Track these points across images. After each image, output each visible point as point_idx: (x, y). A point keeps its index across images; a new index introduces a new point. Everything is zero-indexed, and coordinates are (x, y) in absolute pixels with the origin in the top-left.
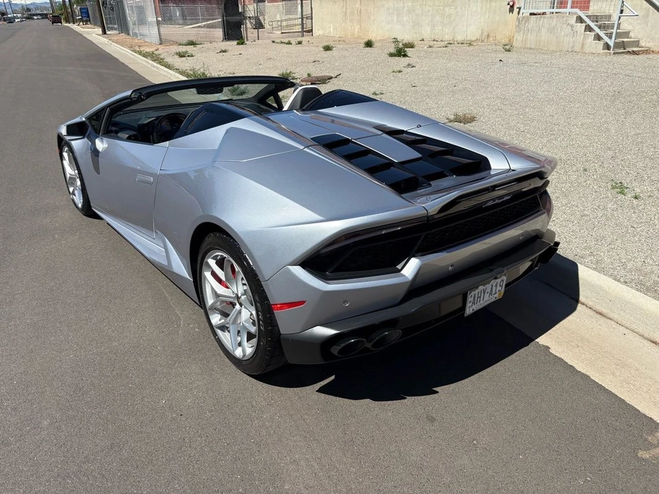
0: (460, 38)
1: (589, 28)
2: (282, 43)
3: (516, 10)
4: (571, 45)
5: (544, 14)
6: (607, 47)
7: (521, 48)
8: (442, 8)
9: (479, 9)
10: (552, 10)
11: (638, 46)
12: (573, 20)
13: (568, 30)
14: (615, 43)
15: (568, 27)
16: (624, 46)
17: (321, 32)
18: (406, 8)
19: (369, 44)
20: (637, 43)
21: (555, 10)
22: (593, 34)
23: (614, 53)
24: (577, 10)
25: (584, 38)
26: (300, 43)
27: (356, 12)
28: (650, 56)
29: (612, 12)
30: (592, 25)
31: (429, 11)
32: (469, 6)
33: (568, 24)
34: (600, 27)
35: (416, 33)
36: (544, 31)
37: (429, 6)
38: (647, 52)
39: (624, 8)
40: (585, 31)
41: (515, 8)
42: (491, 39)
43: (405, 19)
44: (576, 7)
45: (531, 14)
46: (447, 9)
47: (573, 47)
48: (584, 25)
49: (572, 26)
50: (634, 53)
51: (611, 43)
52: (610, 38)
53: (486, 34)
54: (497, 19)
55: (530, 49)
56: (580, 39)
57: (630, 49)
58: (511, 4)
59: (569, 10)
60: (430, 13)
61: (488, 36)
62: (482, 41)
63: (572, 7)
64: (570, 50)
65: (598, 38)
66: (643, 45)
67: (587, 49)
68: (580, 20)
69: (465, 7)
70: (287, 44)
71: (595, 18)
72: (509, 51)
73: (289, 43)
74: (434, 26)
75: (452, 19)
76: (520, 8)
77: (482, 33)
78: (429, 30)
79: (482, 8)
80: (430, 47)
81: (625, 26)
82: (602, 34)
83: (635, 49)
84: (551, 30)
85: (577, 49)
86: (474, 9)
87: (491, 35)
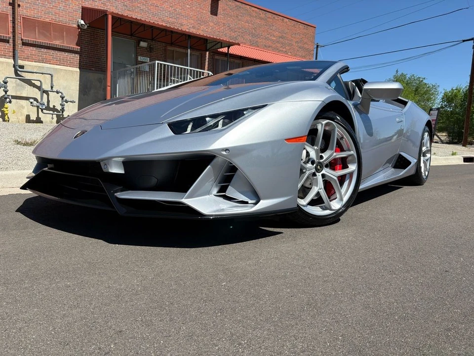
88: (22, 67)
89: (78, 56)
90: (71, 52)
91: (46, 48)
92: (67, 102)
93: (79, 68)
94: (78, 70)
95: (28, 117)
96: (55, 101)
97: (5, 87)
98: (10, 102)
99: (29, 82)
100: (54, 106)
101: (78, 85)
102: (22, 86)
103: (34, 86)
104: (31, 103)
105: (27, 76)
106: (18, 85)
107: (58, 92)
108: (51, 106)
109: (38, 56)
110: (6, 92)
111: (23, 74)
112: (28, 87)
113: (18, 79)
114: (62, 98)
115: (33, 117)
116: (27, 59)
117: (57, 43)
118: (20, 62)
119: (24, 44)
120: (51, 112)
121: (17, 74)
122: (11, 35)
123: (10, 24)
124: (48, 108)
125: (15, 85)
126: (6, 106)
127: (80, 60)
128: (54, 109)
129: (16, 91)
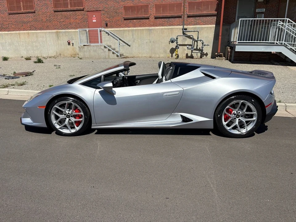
0: (45, 55)
3: (71, 44)
4: (104, 56)
6: (117, 56)
8: (31, 43)
9: (53, 44)
12: (103, 47)
13: (102, 51)
15: (102, 50)
20: (123, 55)
23: (121, 58)
25: (109, 54)
30: (110, 49)
33: (101, 49)
37: (23, 42)
39: (120, 43)
40: (108, 51)
42: (62, 56)
43: (8, 48)
45: (84, 45)
46: (34, 44)
47: (105, 57)
49: (103, 49)
51: (119, 55)
53: (58, 53)
54: (63, 47)
56: (107, 53)
58: (69, 42)
59: (100, 44)
60: (24, 45)
61: (60, 54)
62: (58, 56)
64: (104, 58)
66: (125, 55)
67: (111, 57)
68: (105, 47)
69: (45, 43)
74: (28, 51)
75: (38, 48)
76: (73, 44)
77: (57, 53)
78: (25, 53)
84: (95, 51)
85: (107, 57)
86: (50, 44)
87: (61, 54)
88: (186, 29)
89: (215, 17)
90: (212, 16)
91: (199, 17)
92: (205, 45)
93: (216, 24)
94: (214, 26)
95: (187, 54)
96: (200, 45)
97: (177, 41)
98: (178, 48)
99: (189, 37)
100: (200, 48)
101: (213, 35)
102: (185, 39)
103: (191, 38)
104: (188, 48)
105: (189, 34)
106: (184, 39)
107: (200, 41)
108: (198, 48)
109: (195, 22)
110: (177, 43)
111: (186, 33)
112: (188, 39)
113: (184, 36)
114: (203, 44)
115: (189, 55)
116: (189, 24)
117: (205, 12)
118: (185, 27)
119: (188, 17)
120: (198, 52)
121: (184, 33)
122: (182, 13)
123: (182, 8)
124: (196, 49)
125: (182, 39)
126: (177, 50)
127: (216, 19)
128: (199, 50)
129: (183, 42)
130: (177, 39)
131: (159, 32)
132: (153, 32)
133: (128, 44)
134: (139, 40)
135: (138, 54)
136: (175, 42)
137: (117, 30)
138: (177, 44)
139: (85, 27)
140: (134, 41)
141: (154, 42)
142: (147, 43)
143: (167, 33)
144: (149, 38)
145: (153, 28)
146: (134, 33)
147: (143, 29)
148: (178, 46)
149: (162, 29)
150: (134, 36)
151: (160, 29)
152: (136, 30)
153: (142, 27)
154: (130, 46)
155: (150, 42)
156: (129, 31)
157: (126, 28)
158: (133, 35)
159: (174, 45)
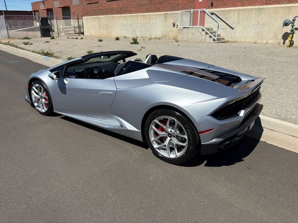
0: (153, 36)
1: (207, 33)
2: (73, 38)
3: (176, 26)
4: (201, 40)
5: (188, 28)
6: (214, 40)
7: (181, 41)
8: (145, 24)
9: (161, 25)
10: (190, 26)
11: (224, 40)
12: (201, 30)
14: (217, 39)
15: (199, 33)
16: (220, 40)
17: (88, 34)
18: (129, 24)
19: (117, 39)
20: (223, 39)
21: (191, 26)
22: (209, 35)
23: (217, 43)
24: (202, 26)
25: (205, 37)
26: (82, 38)
27: (105, 25)
28: (229, 43)
29: (213, 27)
30: (208, 32)
31: (139, 26)
32: (156, 24)
34: (211, 33)
35: (134, 34)
36: (189, 34)
37: (139, 23)
38: (228, 42)
39: (219, 26)
40: (205, 34)
41: (175, 25)
42: (167, 37)
43: (128, 29)
44: (201, 25)
45: (184, 28)
46: (147, 25)
48: (205, 32)
50: (223, 42)
51: (216, 39)
52: (215, 37)
53: (164, 35)
54: (169, 29)
55: (185, 41)
56: (204, 37)
57: (222, 41)
58: (174, 23)
59: (198, 26)
60: (140, 26)
61: (165, 36)
62: (163, 38)
63: (200, 25)
65: (211, 37)
66: (226, 39)
67: (207, 41)
68: (203, 30)
70: (76, 39)
71: (208, 29)
72: (177, 41)
73: (77, 38)
74: (142, 32)
75: (150, 29)
76: (177, 25)
77: (163, 35)
78: (140, 33)
79: (162, 25)
80: (144, 40)
81: (219, 33)
82: (212, 35)
83: (224, 41)
84: (193, 34)
85: (203, 41)
86: (159, 25)
87: (167, 35)
97: (293, 24)
130: (294, 21)
131: (271, 12)
132: (264, 11)
133: (231, 27)
134: (245, 22)
135: (241, 38)
136: (291, 25)
137: (221, 11)
138: (292, 27)
139: (191, 8)
140: (238, 23)
141: (262, 25)
142: (254, 25)
143: (282, 13)
144: (257, 20)
145: (265, 6)
146: (240, 13)
147: (252, 9)
148: (294, 30)
149: (276, 8)
150: (240, 18)
151: (273, 8)
152: (243, 9)
153: (251, 6)
154: (233, 29)
155: (259, 24)
156: (235, 11)
157: (232, 7)
158: (238, 16)
159: (288, 29)
